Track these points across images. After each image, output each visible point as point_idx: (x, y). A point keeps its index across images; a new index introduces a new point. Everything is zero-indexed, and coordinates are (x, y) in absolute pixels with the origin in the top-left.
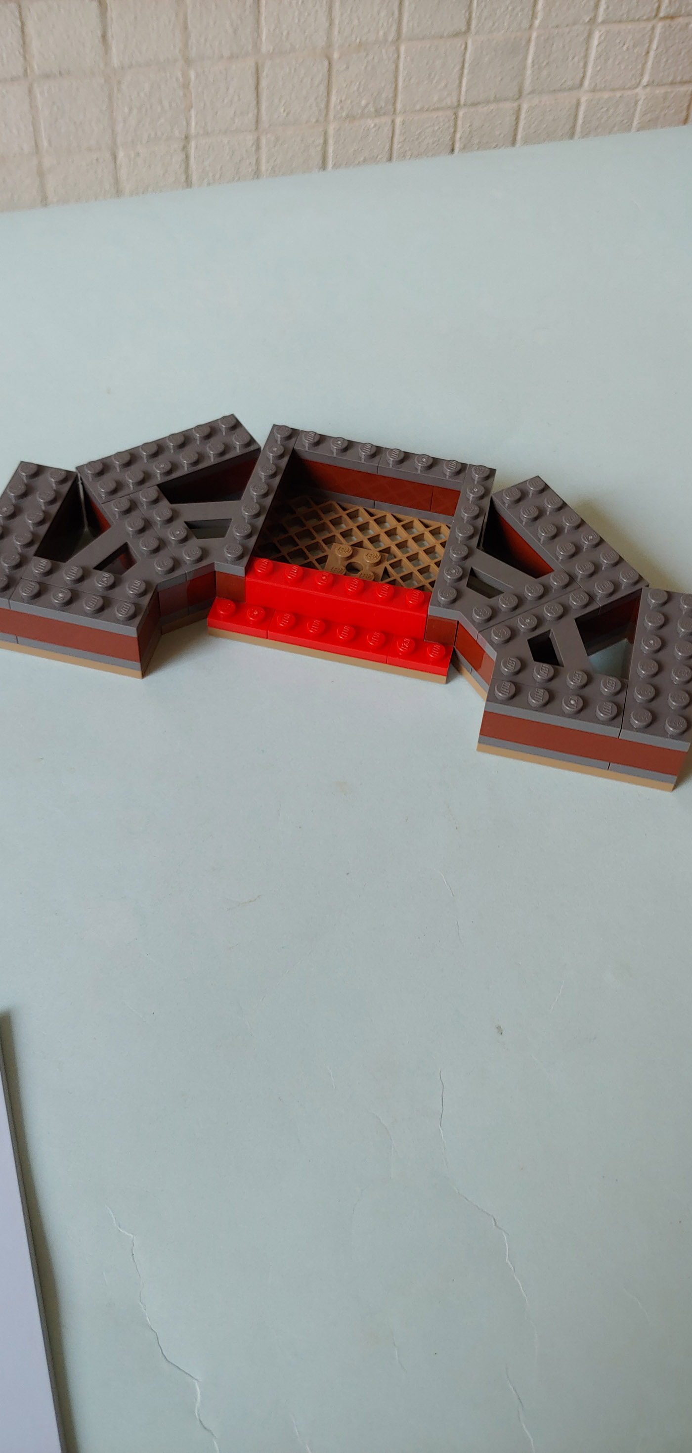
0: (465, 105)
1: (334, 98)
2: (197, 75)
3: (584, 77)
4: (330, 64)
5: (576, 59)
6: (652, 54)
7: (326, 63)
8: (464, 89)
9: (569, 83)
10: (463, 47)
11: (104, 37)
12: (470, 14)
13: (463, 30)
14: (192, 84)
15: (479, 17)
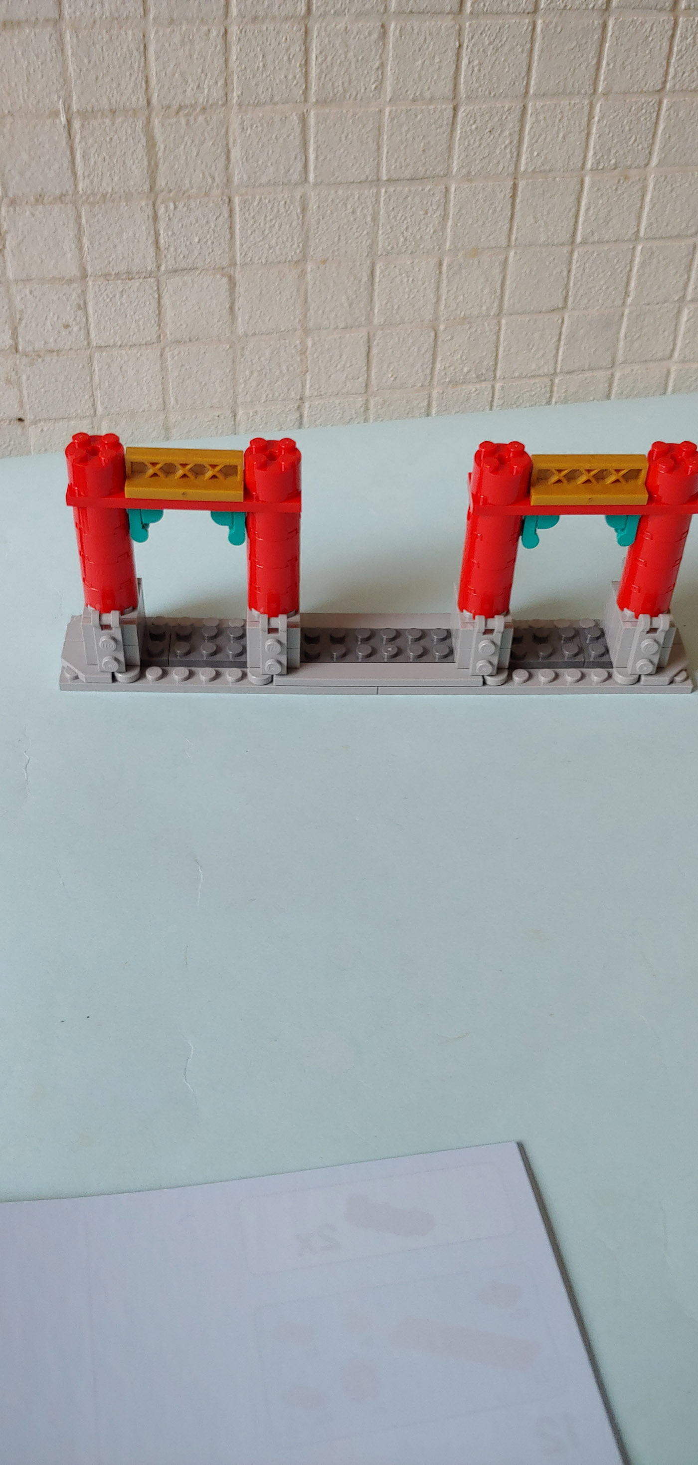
0: (561, 372)
1: (438, 366)
2: (314, 344)
3: (673, 350)
4: (436, 335)
5: (666, 333)
7: (433, 334)
8: (560, 358)
9: (660, 355)
10: (560, 321)
11: (232, 308)
12: (567, 292)
13: (560, 306)
14: (308, 352)
15: (576, 295)
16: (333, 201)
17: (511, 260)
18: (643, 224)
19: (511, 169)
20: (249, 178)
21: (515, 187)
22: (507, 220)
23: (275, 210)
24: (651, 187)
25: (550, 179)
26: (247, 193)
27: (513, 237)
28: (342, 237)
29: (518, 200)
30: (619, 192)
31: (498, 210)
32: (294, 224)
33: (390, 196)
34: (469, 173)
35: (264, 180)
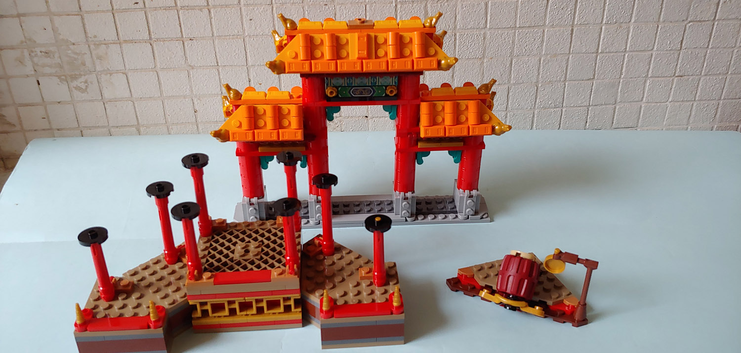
0: (592, 105)
1: (538, 100)
3: (643, 97)
4: (537, 88)
5: (639, 90)
6: (673, 89)
8: (591, 99)
9: (637, 99)
10: (591, 84)
12: (595, 72)
13: (592, 78)
15: (598, 74)
16: (496, 35)
17: (570, 59)
18: (628, 45)
19: (571, 23)
20: (463, 26)
21: (572, 30)
22: (569, 43)
23: (473, 38)
24: (631, 31)
25: (587, 27)
26: (462, 32)
27: (572, 50)
28: (500, 49)
29: (574, 35)
30: (618, 32)
31: (565, 39)
32: (480, 44)
33: (520, 34)
34: (553, 25)
35: (469, 27)
